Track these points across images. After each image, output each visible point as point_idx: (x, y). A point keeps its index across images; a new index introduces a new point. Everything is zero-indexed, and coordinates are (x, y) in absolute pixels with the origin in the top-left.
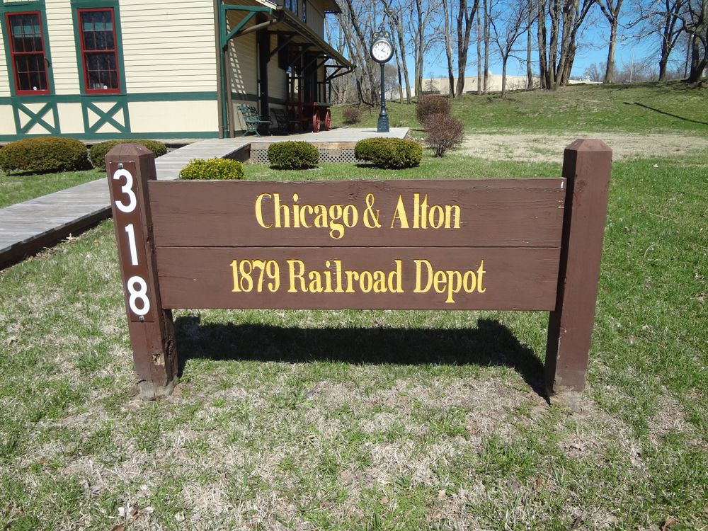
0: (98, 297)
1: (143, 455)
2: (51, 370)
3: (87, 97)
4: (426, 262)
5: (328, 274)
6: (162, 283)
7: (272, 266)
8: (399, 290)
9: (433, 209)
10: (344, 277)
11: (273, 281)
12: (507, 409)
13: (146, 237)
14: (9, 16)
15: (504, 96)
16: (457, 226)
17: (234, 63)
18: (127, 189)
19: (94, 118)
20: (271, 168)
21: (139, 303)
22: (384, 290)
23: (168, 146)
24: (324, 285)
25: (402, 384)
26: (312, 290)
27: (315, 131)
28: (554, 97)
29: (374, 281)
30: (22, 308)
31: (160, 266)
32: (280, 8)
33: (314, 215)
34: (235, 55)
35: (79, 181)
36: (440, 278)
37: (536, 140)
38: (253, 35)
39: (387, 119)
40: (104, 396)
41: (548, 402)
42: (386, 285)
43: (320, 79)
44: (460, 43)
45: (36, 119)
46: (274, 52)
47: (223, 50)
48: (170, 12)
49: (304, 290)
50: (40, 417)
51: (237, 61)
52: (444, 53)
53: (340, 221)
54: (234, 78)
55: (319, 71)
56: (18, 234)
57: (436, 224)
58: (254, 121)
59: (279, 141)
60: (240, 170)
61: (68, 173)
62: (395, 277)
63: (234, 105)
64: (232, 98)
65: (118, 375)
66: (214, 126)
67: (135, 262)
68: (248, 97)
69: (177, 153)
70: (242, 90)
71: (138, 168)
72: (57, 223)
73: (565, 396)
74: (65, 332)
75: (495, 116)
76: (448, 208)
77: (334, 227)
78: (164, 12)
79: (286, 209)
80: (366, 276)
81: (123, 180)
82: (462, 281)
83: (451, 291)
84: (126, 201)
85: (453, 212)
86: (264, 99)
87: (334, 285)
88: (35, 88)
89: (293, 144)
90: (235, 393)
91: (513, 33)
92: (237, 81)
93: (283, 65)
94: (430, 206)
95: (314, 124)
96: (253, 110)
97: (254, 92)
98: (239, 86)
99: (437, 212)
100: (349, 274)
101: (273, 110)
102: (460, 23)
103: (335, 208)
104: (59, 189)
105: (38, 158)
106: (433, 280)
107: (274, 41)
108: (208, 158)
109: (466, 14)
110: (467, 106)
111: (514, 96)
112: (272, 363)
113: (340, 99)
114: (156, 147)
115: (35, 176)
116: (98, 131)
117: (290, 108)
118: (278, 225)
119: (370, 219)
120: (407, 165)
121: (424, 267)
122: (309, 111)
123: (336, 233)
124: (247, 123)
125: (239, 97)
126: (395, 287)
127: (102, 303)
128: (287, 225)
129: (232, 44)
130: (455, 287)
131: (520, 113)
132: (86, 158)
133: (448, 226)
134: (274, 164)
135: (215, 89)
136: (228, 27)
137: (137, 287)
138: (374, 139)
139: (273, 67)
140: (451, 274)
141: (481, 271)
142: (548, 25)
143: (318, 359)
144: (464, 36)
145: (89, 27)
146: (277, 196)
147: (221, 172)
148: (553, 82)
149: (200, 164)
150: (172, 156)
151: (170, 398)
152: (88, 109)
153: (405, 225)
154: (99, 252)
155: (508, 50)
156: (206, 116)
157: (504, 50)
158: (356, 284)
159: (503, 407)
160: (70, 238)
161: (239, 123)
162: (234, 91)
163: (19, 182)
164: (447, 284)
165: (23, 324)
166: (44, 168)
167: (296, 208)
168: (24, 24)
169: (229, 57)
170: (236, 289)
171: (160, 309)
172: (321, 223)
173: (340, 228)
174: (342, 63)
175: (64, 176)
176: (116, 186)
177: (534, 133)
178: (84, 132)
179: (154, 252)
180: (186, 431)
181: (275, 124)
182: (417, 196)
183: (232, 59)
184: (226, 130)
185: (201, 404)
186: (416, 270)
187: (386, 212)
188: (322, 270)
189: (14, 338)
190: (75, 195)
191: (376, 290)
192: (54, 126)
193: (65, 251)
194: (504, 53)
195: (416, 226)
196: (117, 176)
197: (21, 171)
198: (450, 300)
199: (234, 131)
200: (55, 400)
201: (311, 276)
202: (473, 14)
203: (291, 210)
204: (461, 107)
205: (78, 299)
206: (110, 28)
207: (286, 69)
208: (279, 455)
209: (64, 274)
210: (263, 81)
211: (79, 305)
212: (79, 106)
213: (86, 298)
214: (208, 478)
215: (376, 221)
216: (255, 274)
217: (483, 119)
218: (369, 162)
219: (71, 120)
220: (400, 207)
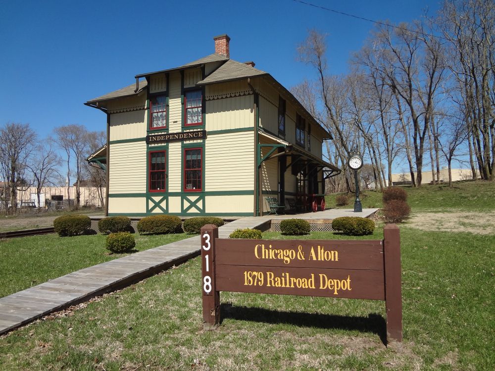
0: (187, 293)
1: (203, 348)
2: (168, 318)
3: (184, 194)
4: (324, 275)
5: (283, 279)
6: (217, 280)
7: (261, 274)
8: (313, 287)
9: (326, 252)
10: (290, 280)
11: (261, 281)
12: (365, 348)
13: (213, 260)
14: (151, 153)
15: (451, 186)
16: (337, 260)
17: (264, 174)
18: (207, 241)
19: (186, 204)
20: (282, 234)
21: (208, 288)
22: (307, 287)
23: (225, 220)
24: (281, 284)
25: (318, 335)
26: (277, 286)
27: (314, 211)
28: (489, 185)
29: (303, 283)
30: (155, 296)
31: (217, 272)
32: (290, 145)
33: (278, 254)
34: (265, 170)
35: (176, 239)
36: (331, 283)
37: (467, 217)
38: (276, 159)
39: (360, 204)
40: (189, 328)
41: (386, 346)
42: (308, 285)
43: (319, 179)
44: (416, 152)
45: (157, 205)
46: (289, 166)
47: (258, 168)
48: (231, 149)
49: (273, 285)
50: (164, 333)
51: (266, 173)
52: (406, 159)
53: (288, 256)
54: (264, 182)
55: (319, 174)
56: (152, 263)
57: (328, 259)
58: (274, 207)
59: (287, 219)
60: (260, 235)
61: (171, 235)
62: (311, 281)
63: (263, 197)
64: (262, 194)
65: (195, 322)
66: (251, 210)
67: (208, 270)
68: (272, 193)
69: (230, 225)
70: (268, 188)
71: (212, 234)
72: (169, 259)
73: (393, 344)
74: (173, 305)
75: (444, 199)
76: (333, 252)
77: (286, 259)
78: (228, 149)
79: (267, 251)
80: (299, 280)
81: (206, 238)
82: (341, 284)
83: (336, 289)
84: (207, 246)
85: (335, 254)
86: (282, 193)
87: (286, 284)
88: (159, 189)
89: (294, 221)
90: (243, 331)
91: (453, 145)
92: (266, 184)
93: (295, 173)
94: (325, 251)
95: (313, 207)
96: (275, 200)
97: (276, 190)
98: (267, 187)
99: (328, 254)
100: (292, 279)
101: (287, 199)
102: (415, 139)
103: (286, 251)
104: (167, 243)
105: (157, 226)
106: (328, 283)
107: (289, 160)
108: (243, 229)
109: (419, 133)
110: (423, 193)
111: (460, 186)
112: (261, 323)
113: (336, 189)
114: (219, 221)
115: (154, 236)
116: (188, 212)
117: (299, 198)
118: (263, 257)
119: (300, 256)
120: (364, 234)
121: (323, 277)
122: (311, 199)
123: (287, 261)
124: (271, 208)
125: (267, 193)
126: (311, 286)
127: (189, 295)
128: (267, 257)
129: (264, 164)
130: (338, 287)
131: (462, 197)
132: (181, 226)
133: (333, 260)
134: (284, 232)
135: (253, 189)
136: (262, 155)
137: (207, 280)
138: (343, 218)
139: (288, 175)
140: (335, 281)
141: (349, 280)
142: (481, 137)
143: (282, 322)
144: (419, 148)
145: (189, 158)
146: (263, 245)
147: (250, 236)
148: (489, 175)
149: (240, 231)
150: (227, 226)
151: (216, 331)
152: (184, 200)
153: (315, 259)
154: (187, 274)
155: (451, 156)
156: (247, 204)
157: (448, 156)
158: (295, 284)
159: (363, 347)
160: (174, 267)
161: (266, 208)
162: (264, 190)
163: (147, 239)
164: (334, 285)
165: (155, 301)
166: (159, 231)
167: (271, 250)
168: (158, 156)
169: (262, 171)
170: (246, 284)
171: (215, 291)
172: (280, 257)
173: (288, 259)
174: (334, 169)
175: (169, 236)
176: (204, 240)
177: (469, 211)
178: (180, 212)
179: (215, 266)
180: (221, 342)
181: (288, 207)
182: (319, 247)
183: (263, 172)
184: (258, 212)
185: (228, 334)
186: (320, 279)
187: (307, 253)
188: (281, 277)
189: (152, 305)
190: (177, 246)
191: (304, 287)
192: (165, 209)
193: (172, 273)
194: (448, 158)
195: (319, 259)
196: (204, 236)
197: (147, 233)
198: (336, 293)
199: (263, 212)
200: (170, 328)
201: (276, 280)
202: (424, 133)
203: (269, 251)
204: (419, 194)
205: (178, 293)
206: (199, 158)
207: (297, 175)
208: (257, 353)
209: (172, 282)
210: (282, 182)
211: (178, 296)
212: (179, 198)
213: (182, 293)
214: (227, 356)
215: (303, 257)
216: (254, 277)
217: (435, 201)
218: (341, 232)
219: (175, 206)
220: (312, 251)
